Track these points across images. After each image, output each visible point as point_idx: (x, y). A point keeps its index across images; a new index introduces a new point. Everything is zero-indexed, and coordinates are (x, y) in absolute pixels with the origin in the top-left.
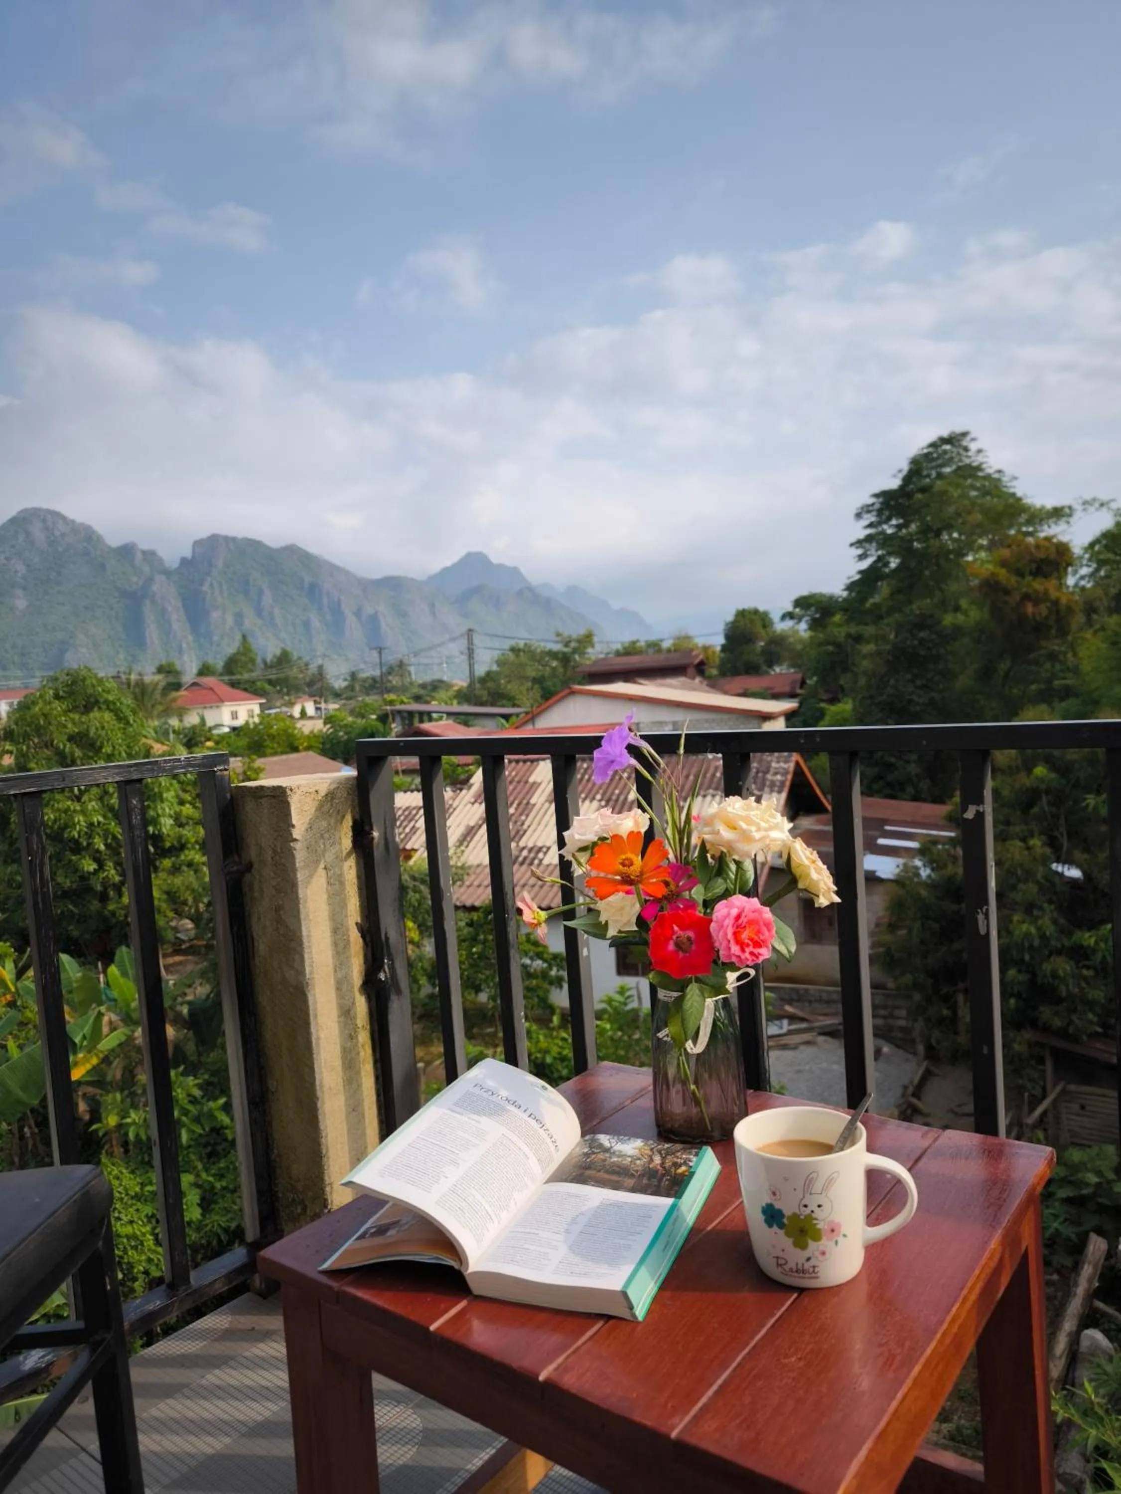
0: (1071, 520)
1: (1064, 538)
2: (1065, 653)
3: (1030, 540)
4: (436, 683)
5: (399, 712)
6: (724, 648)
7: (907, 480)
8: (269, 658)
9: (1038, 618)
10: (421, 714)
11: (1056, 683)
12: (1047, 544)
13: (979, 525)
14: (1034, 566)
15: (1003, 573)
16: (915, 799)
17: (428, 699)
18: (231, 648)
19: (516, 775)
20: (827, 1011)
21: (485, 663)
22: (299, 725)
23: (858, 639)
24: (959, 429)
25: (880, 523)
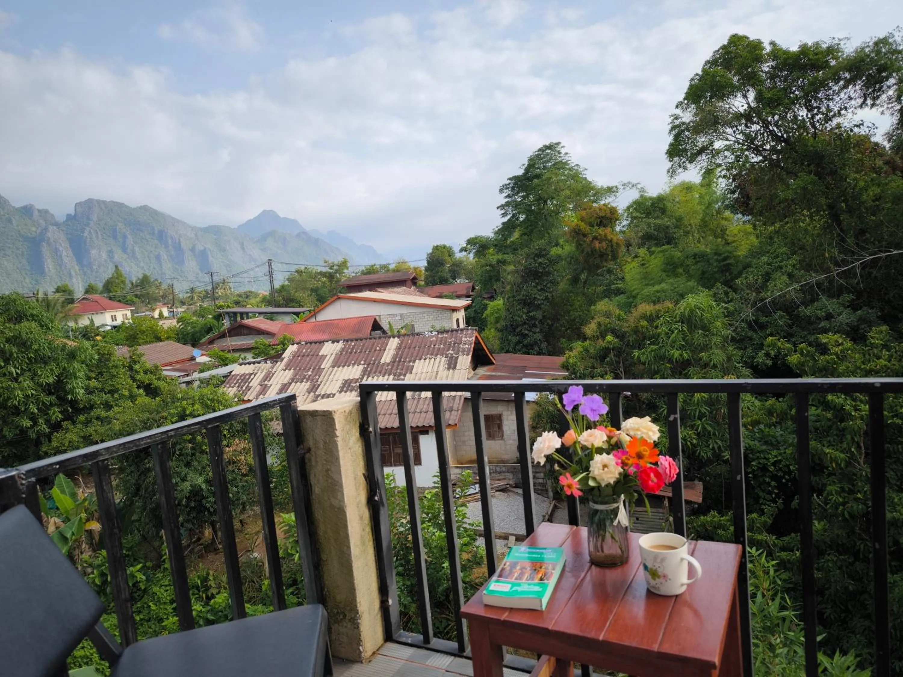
0: (618, 194)
1: (614, 205)
2: (617, 269)
3: (595, 205)
4: (249, 294)
5: (227, 313)
6: (427, 269)
7: (527, 170)
8: (134, 280)
9: (602, 250)
10: (242, 314)
11: (613, 287)
12: (605, 207)
13: (569, 197)
14: (599, 220)
15: (583, 225)
16: (539, 354)
17: (245, 304)
18: (108, 273)
19: (310, 352)
20: (500, 478)
21: (280, 280)
22: (161, 323)
23: (503, 262)
24: (555, 141)
25: (514, 195)
